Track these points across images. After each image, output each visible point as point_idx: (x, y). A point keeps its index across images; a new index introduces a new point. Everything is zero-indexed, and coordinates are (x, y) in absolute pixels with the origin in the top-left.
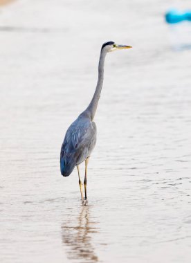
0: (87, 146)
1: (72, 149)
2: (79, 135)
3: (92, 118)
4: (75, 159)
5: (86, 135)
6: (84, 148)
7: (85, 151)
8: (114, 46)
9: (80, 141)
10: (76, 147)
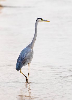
0: (28, 59)
1: (22, 59)
2: (25, 54)
3: (32, 48)
4: (23, 63)
5: (29, 54)
6: (27, 60)
7: (27, 61)
8: (42, 20)
9: (25, 57)
10: (24, 59)
